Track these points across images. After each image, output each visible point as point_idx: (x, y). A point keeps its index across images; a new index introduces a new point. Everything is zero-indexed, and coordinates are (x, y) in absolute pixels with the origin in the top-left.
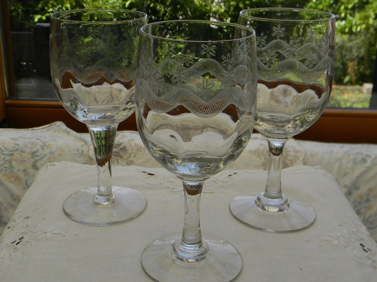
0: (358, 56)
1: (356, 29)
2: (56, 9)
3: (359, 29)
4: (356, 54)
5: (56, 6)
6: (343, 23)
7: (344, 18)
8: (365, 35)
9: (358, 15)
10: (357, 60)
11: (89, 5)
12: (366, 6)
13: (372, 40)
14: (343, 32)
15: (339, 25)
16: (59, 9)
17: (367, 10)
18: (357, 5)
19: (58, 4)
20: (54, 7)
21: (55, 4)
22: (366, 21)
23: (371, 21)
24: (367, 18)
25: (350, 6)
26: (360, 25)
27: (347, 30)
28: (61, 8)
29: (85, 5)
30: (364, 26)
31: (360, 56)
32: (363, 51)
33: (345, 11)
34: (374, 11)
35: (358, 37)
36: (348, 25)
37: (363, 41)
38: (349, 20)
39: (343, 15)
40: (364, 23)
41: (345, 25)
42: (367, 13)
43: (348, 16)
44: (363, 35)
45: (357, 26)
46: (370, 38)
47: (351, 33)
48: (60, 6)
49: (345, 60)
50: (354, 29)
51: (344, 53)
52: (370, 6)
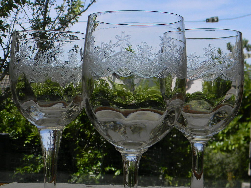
0: (234, 169)
1: (232, 148)
2: (11, 133)
3: (233, 148)
4: (233, 168)
5: (11, 131)
6: (222, 143)
7: (222, 140)
8: (238, 153)
9: (232, 138)
10: (233, 172)
11: (35, 130)
12: (237, 131)
13: (243, 156)
14: (221, 150)
15: (218, 145)
16: (13, 133)
17: (238, 133)
18: (231, 131)
19: (13, 130)
20: (10, 132)
21: (11, 129)
22: (238, 142)
23: (242, 142)
24: (239, 139)
25: (226, 131)
26: (234, 144)
27: (225, 149)
28: (15, 132)
29: (32, 130)
30: (237, 146)
31: (236, 168)
32: (237, 165)
33: (222, 135)
34: (243, 134)
35: (233, 155)
36: (226, 145)
37: (237, 157)
38: (226, 141)
39: (221, 138)
40: (237, 143)
41: (223, 145)
42: (238, 136)
43: (225, 138)
44: (237, 153)
45: (232, 146)
46: (242, 156)
47: (228, 151)
48: (14, 131)
49: (224, 172)
50: (230, 148)
51: (223, 166)
52: (240, 131)
